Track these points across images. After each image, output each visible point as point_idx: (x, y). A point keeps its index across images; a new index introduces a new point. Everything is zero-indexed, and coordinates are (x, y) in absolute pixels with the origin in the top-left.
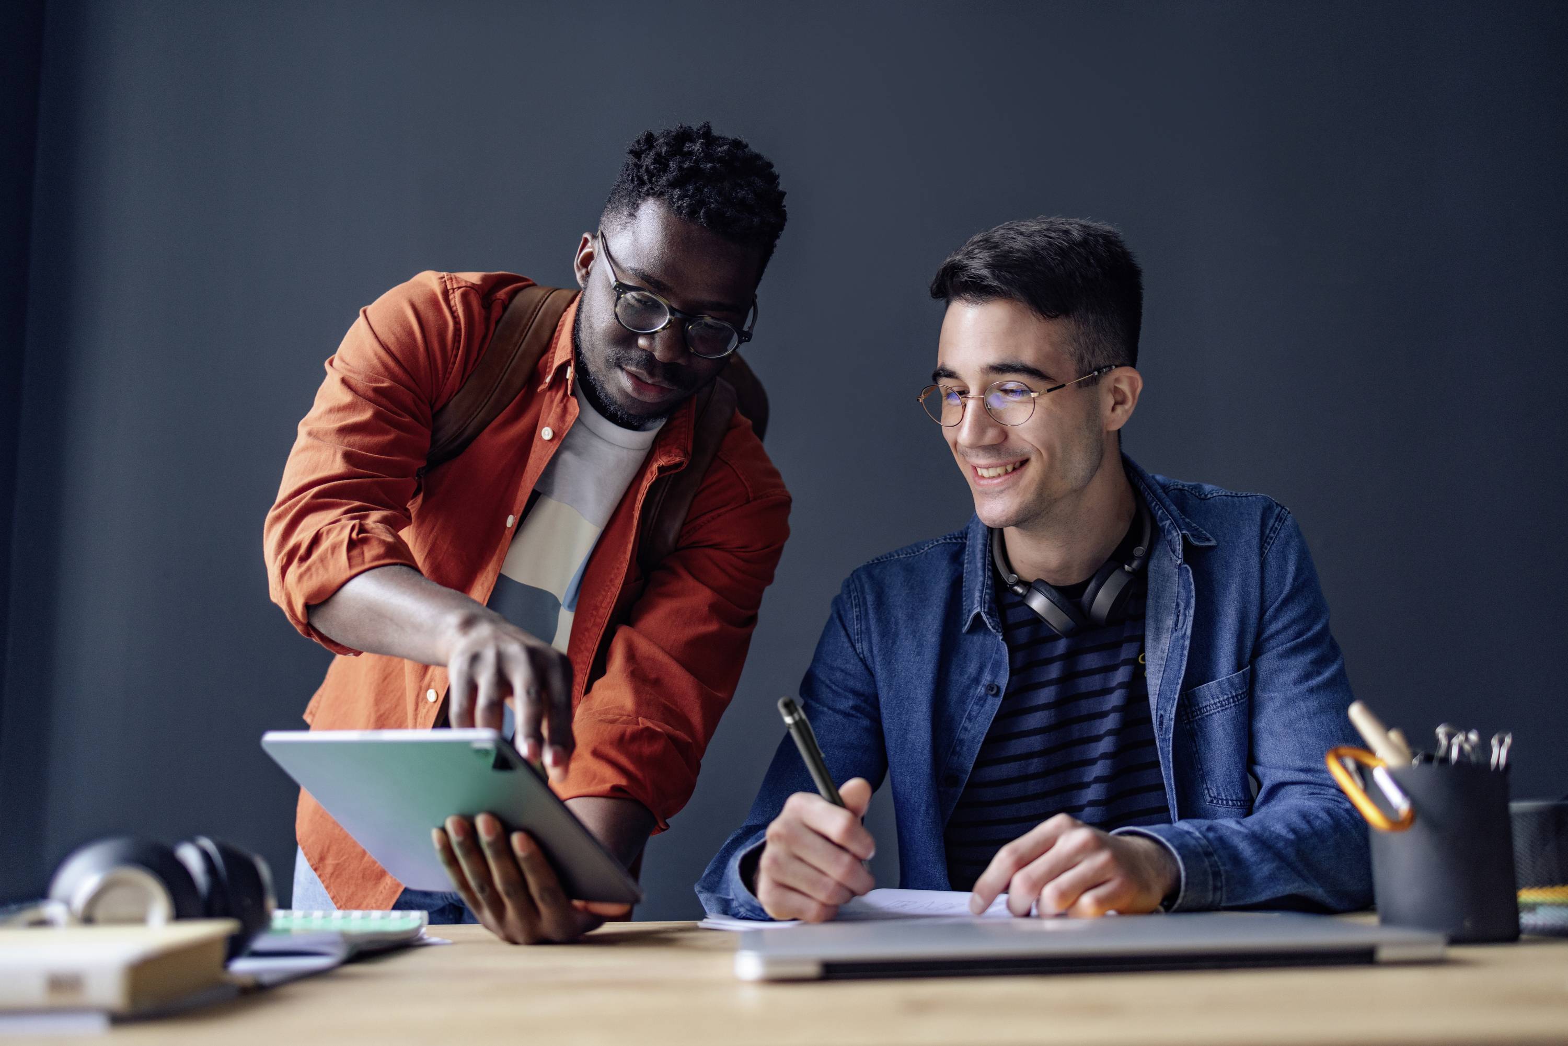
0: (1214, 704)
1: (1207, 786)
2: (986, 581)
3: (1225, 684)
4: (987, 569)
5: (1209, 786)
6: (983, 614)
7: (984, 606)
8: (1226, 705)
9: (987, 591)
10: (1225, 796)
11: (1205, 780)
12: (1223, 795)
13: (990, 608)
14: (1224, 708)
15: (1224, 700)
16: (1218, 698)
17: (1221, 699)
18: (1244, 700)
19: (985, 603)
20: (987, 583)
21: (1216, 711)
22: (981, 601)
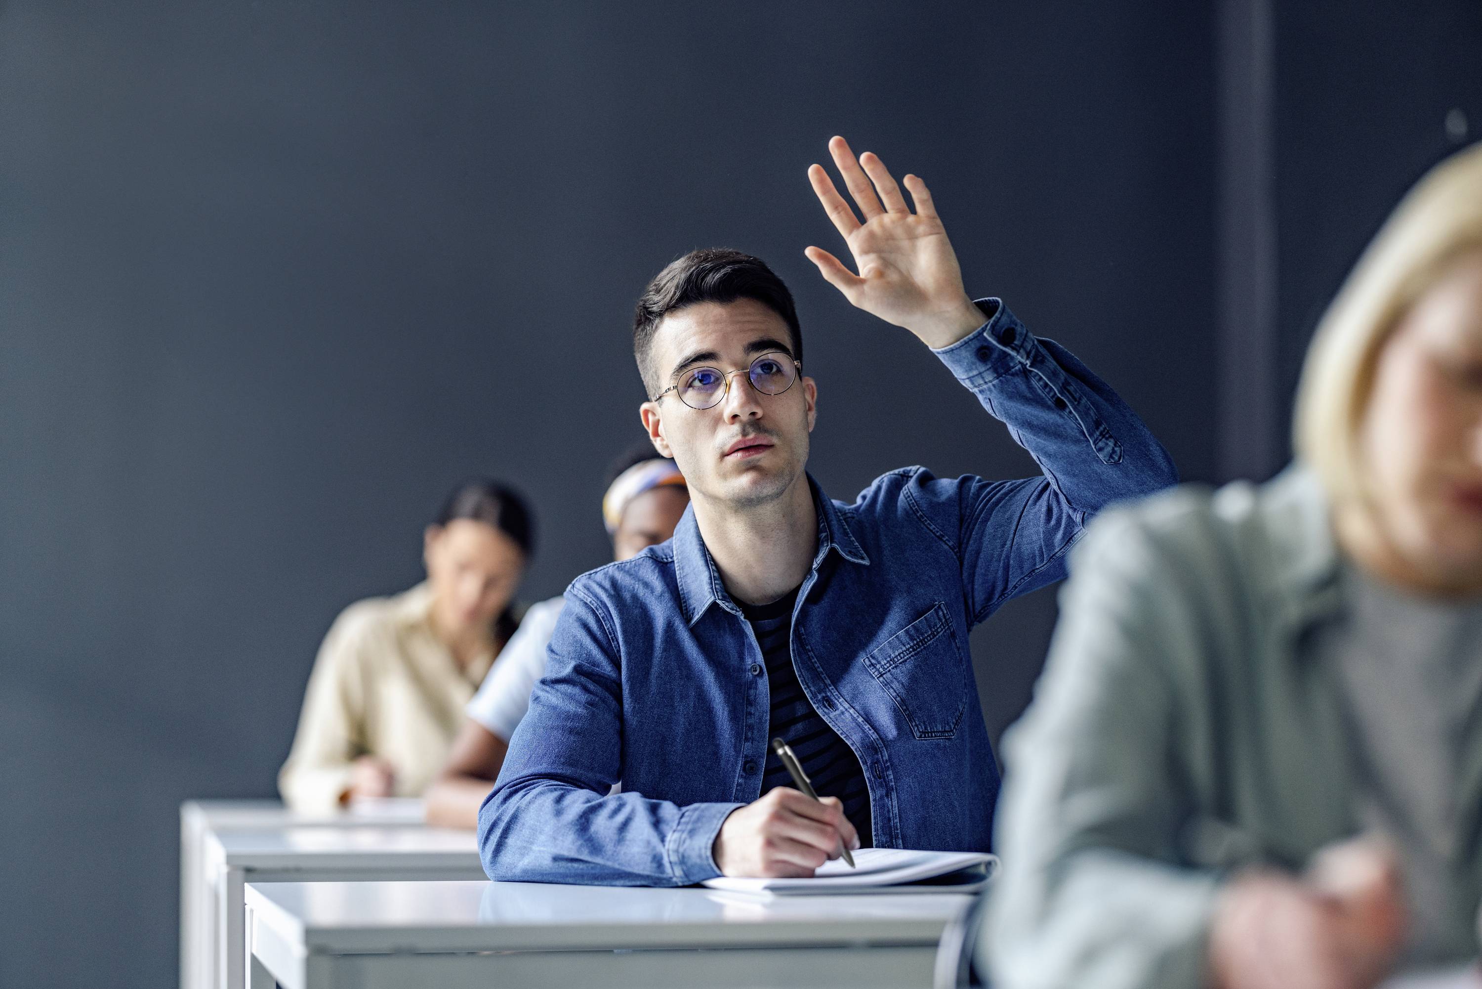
0: (906, 650)
1: (915, 723)
2: (712, 574)
3: (911, 631)
4: (710, 565)
5: (917, 723)
6: (718, 601)
7: (717, 595)
8: (917, 649)
9: (716, 582)
10: (931, 729)
11: (913, 718)
12: (929, 728)
13: (723, 596)
14: (916, 652)
15: (914, 645)
16: (909, 644)
17: (912, 644)
18: (931, 642)
19: (717, 592)
20: (714, 576)
21: (910, 655)
22: (713, 591)
